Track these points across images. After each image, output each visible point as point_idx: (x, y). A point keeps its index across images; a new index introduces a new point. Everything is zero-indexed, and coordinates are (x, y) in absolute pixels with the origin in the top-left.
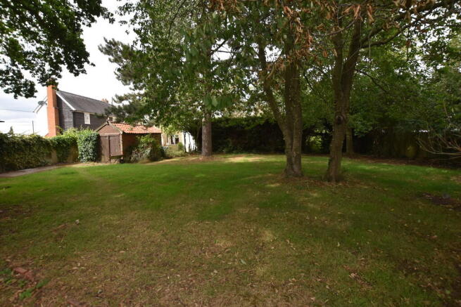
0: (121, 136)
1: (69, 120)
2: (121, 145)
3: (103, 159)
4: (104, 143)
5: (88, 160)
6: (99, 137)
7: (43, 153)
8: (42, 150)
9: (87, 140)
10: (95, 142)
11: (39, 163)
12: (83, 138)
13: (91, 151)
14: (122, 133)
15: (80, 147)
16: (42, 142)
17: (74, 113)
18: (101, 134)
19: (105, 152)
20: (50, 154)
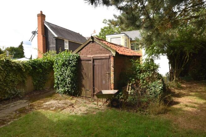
0: (112, 60)
1: (53, 45)
2: (112, 74)
3: (84, 93)
4: (87, 69)
5: (65, 92)
6: (79, 60)
7: (13, 82)
8: (12, 77)
9: (64, 65)
10: (73, 69)
11: (7, 96)
12: (60, 62)
13: (68, 80)
14: (114, 54)
15: (57, 74)
16: (12, 66)
17: (57, 39)
18: (82, 57)
19: (87, 82)
20: (24, 81)
